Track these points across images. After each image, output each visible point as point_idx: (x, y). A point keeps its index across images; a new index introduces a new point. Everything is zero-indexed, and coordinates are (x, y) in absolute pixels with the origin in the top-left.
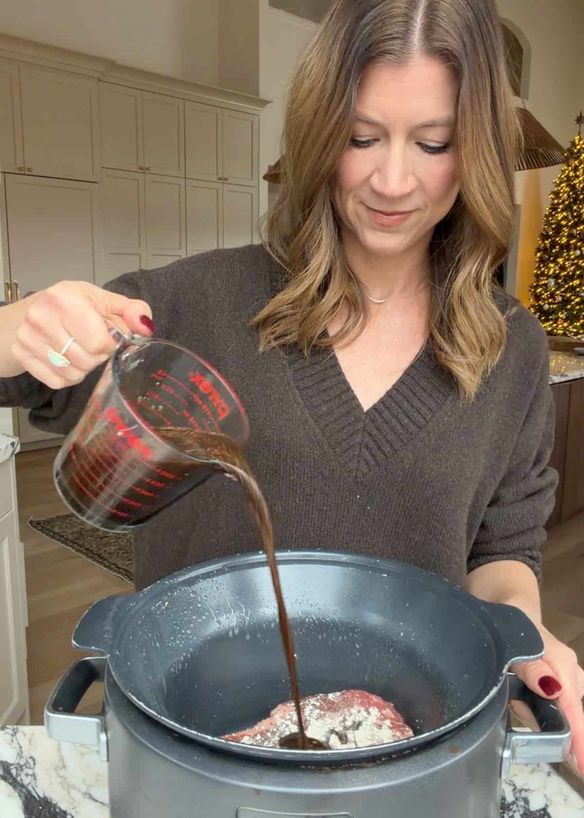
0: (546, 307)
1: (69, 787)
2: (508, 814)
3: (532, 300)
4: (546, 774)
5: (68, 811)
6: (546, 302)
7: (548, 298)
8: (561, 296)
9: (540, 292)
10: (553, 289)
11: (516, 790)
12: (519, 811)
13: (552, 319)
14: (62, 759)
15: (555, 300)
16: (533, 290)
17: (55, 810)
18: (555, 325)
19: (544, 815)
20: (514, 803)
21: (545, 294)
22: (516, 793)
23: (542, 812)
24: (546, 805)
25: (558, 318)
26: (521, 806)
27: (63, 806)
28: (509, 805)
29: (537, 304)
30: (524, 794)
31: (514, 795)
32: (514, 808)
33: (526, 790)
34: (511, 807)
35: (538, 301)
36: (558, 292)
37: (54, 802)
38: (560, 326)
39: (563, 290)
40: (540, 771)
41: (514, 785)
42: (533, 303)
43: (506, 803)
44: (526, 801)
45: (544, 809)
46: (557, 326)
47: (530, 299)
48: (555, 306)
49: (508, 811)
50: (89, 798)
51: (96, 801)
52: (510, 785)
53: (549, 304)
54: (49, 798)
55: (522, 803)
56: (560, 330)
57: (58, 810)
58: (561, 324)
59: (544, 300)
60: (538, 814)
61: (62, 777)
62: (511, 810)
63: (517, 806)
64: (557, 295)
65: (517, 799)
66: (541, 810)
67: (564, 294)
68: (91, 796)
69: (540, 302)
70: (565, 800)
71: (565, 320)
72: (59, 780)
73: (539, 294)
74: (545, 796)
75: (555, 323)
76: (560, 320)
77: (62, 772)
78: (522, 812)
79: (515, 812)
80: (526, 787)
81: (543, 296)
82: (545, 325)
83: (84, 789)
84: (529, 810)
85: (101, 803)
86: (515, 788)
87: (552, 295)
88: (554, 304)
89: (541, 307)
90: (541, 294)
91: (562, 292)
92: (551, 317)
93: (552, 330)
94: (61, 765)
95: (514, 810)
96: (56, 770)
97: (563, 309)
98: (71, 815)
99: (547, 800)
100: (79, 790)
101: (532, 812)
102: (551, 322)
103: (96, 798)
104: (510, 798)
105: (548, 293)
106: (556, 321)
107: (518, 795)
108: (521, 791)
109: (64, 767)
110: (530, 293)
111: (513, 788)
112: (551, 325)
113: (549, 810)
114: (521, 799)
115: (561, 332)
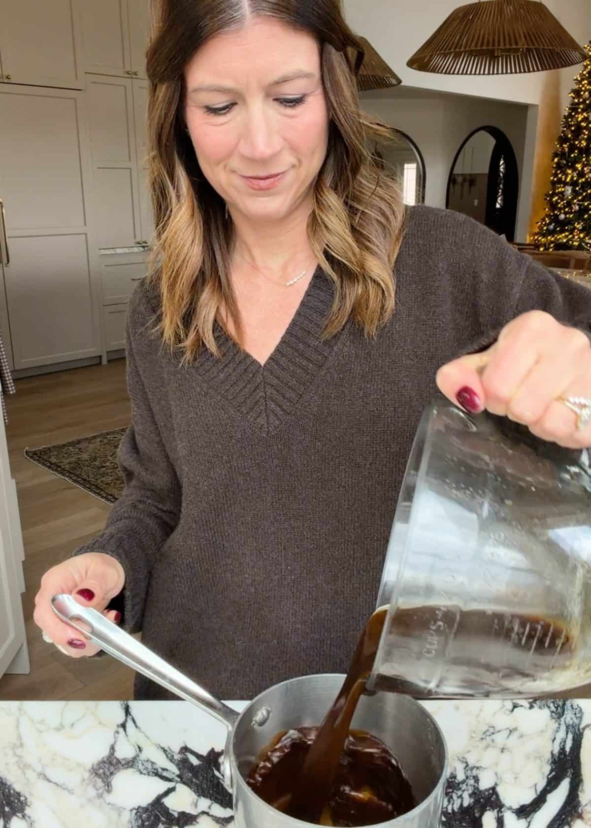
0: (562, 216)
1: (24, 767)
2: (457, 794)
3: (547, 209)
4: (500, 750)
5: (22, 793)
6: (562, 211)
7: (565, 207)
8: (578, 204)
9: (557, 200)
10: (570, 198)
11: (467, 768)
12: (468, 790)
13: (567, 230)
14: (20, 737)
15: (571, 208)
16: (548, 199)
17: (9, 791)
18: (570, 236)
19: (492, 795)
20: (463, 782)
21: (562, 203)
22: (467, 770)
23: (491, 791)
24: (496, 784)
25: (575, 228)
26: (471, 785)
27: (18, 787)
28: (459, 784)
29: (552, 214)
30: (475, 772)
31: (465, 773)
32: (464, 787)
33: (478, 768)
34: (461, 786)
35: (553, 211)
36: (575, 201)
37: (8, 783)
38: (576, 237)
39: (580, 198)
40: (494, 747)
41: (466, 763)
42: (548, 213)
43: (456, 781)
44: (476, 779)
45: (493, 789)
46: (573, 237)
47: (545, 209)
48: (571, 216)
49: (457, 790)
50: (44, 779)
51: (50, 781)
52: (462, 762)
53: (565, 213)
54: (4, 778)
55: (472, 782)
56: (575, 241)
57: (12, 792)
58: (577, 235)
59: (560, 209)
60: (487, 793)
61: (17, 756)
62: (460, 789)
63: (467, 785)
64: (574, 204)
65: (467, 777)
66: (490, 789)
67: (581, 203)
68: (45, 776)
69: (556, 212)
70: (516, 778)
71: (581, 231)
72: (15, 759)
73: (554, 203)
74: (496, 774)
75: (570, 234)
76: (576, 231)
77: (19, 751)
78: (470, 792)
79: (464, 791)
80: (478, 765)
81: (559, 205)
82: (561, 236)
83: (39, 769)
84: (478, 789)
85: (55, 783)
86: (467, 766)
87: (569, 204)
88: (571, 213)
89: (557, 216)
90: (557, 203)
91: (579, 201)
92: (566, 228)
93: (568, 241)
94: (18, 744)
95: (463, 789)
96: (13, 749)
97: (580, 219)
98: (25, 797)
99: (498, 778)
100: (34, 770)
101: (481, 791)
102: (567, 234)
103: (51, 779)
104: (461, 777)
105: (565, 202)
106: (571, 232)
107: (469, 773)
108: (472, 769)
109: (22, 745)
110: (546, 201)
111: (465, 765)
112: (567, 236)
113: (498, 789)
114: (471, 778)
115: (576, 244)
